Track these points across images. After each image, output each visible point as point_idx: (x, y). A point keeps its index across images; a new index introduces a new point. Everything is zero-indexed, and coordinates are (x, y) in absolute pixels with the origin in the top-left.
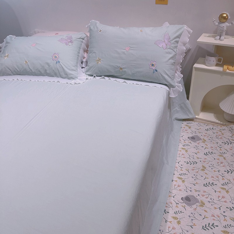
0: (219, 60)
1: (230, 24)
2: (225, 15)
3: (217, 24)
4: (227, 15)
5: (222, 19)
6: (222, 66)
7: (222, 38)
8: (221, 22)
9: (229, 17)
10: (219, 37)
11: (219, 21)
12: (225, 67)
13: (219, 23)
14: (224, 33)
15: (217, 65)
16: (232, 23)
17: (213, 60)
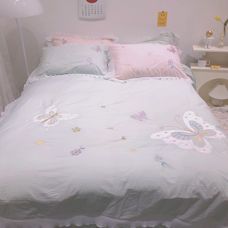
0: (208, 63)
1: (214, 38)
2: (210, 32)
3: (205, 38)
4: (212, 32)
5: (209, 34)
6: (210, 66)
7: (209, 47)
8: (207, 36)
9: (213, 33)
10: (207, 47)
11: (206, 36)
12: (212, 66)
13: (206, 37)
14: (210, 43)
15: (206, 66)
16: (215, 37)
17: (204, 62)
